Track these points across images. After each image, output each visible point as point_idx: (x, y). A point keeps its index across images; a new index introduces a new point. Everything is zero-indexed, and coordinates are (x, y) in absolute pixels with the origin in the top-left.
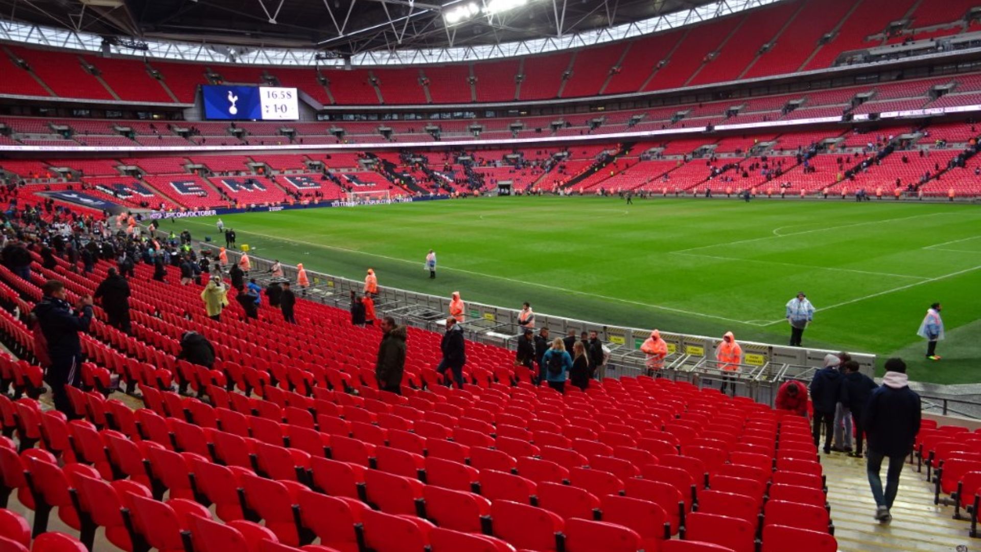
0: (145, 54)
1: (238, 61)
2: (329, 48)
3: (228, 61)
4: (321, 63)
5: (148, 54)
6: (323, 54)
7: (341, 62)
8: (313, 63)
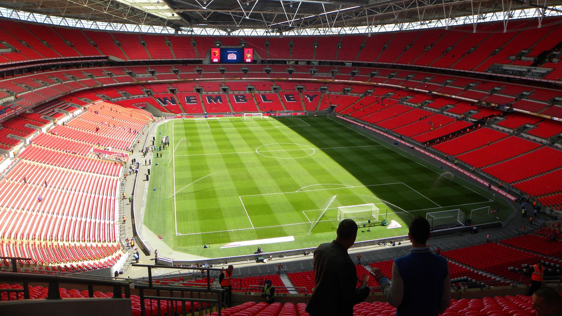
0: (192, 33)
1: (231, 34)
2: (273, 27)
3: (227, 34)
4: (268, 34)
5: (193, 34)
6: (270, 30)
7: (278, 34)
8: (265, 34)
